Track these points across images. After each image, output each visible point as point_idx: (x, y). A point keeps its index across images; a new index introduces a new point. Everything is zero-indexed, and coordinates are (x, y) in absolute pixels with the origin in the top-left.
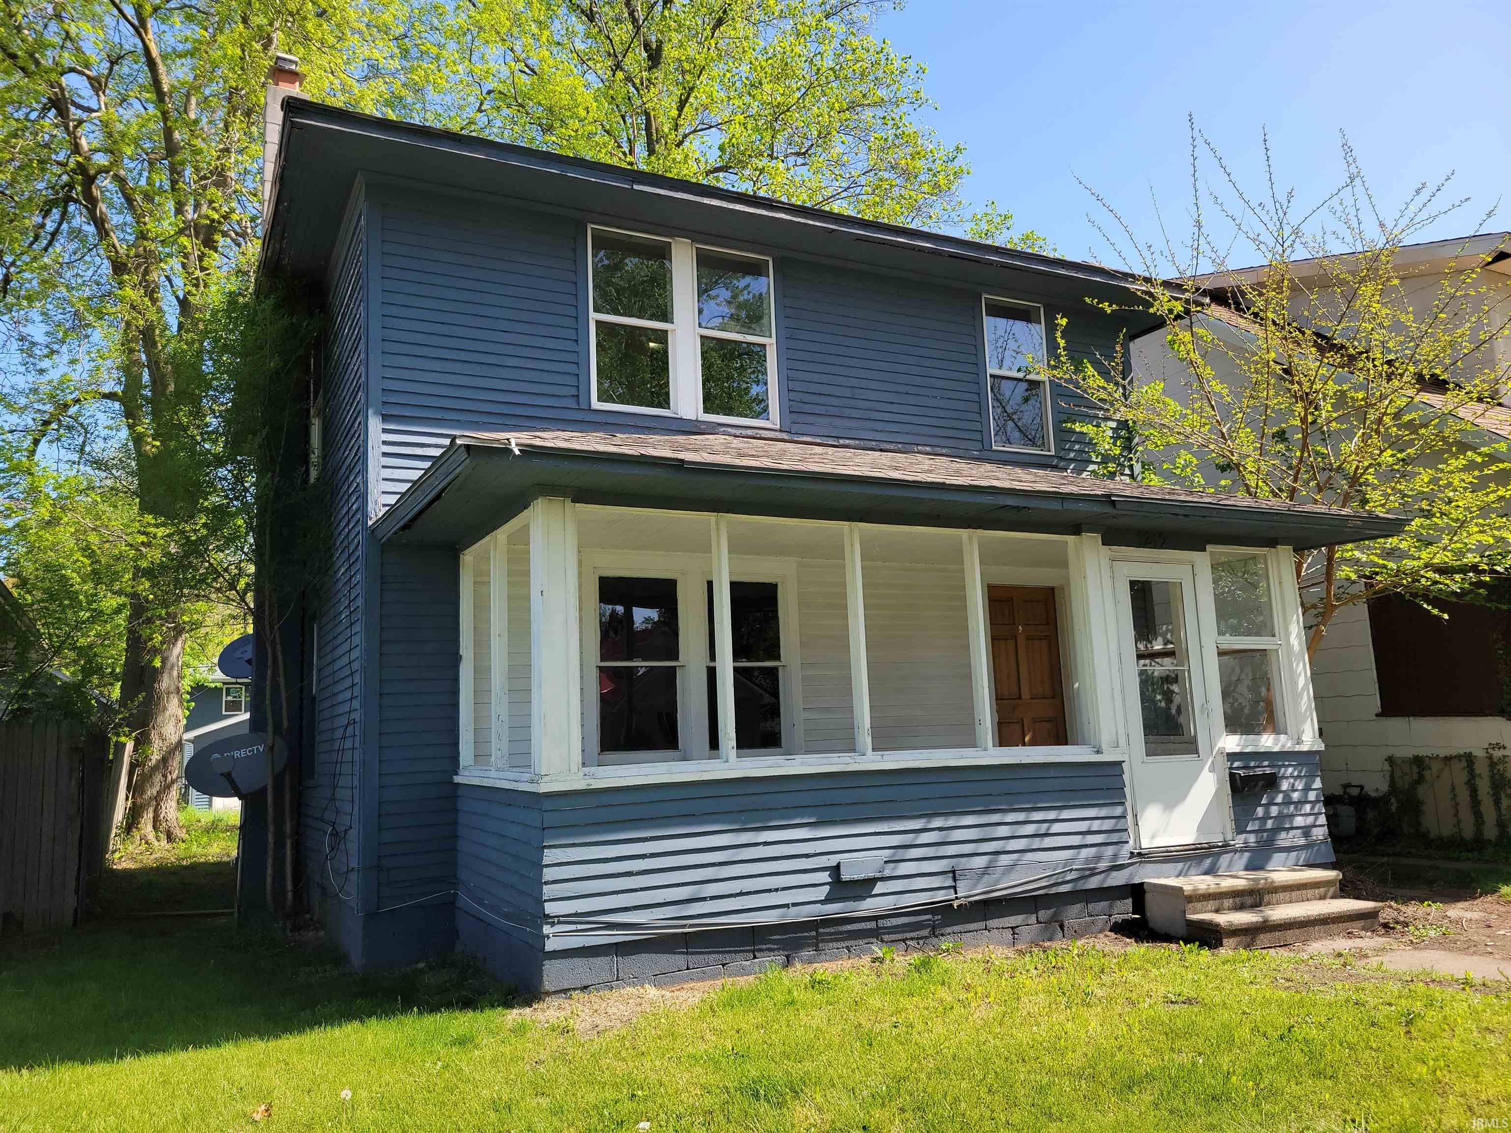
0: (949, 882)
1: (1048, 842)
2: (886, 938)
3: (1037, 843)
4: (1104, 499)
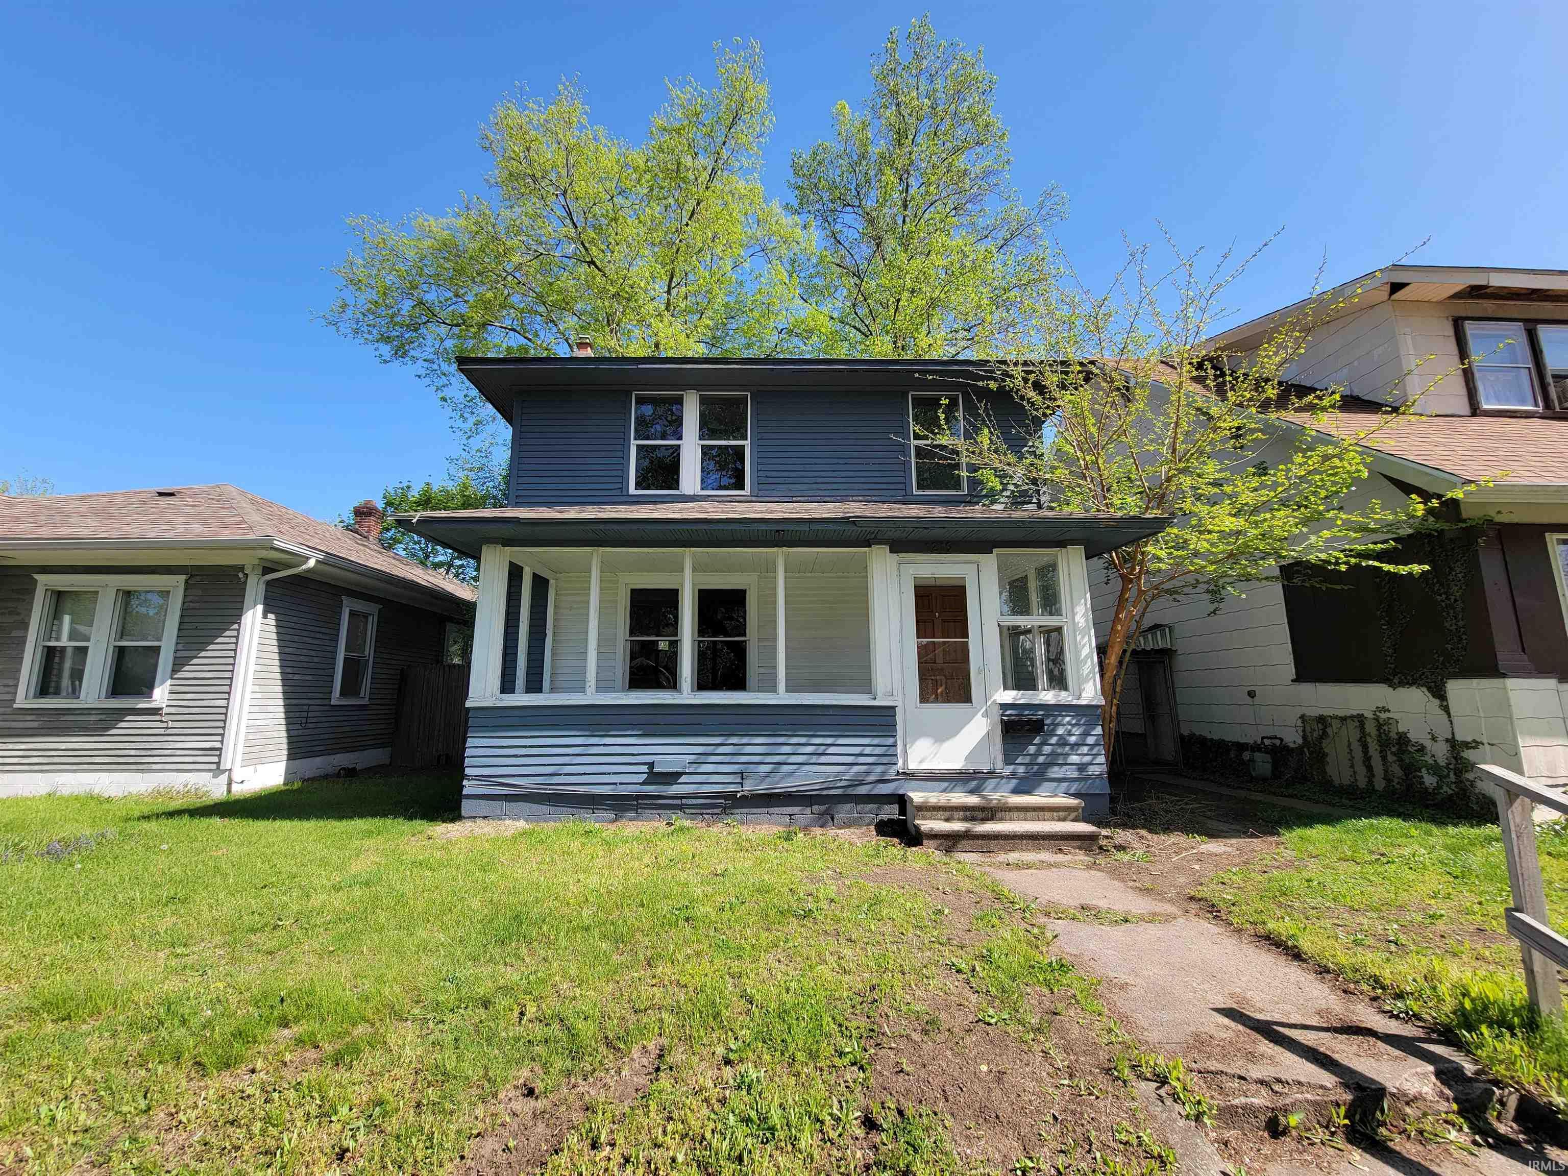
0: (739, 780)
1: (823, 759)
2: (687, 811)
3: (814, 759)
4: (845, 520)
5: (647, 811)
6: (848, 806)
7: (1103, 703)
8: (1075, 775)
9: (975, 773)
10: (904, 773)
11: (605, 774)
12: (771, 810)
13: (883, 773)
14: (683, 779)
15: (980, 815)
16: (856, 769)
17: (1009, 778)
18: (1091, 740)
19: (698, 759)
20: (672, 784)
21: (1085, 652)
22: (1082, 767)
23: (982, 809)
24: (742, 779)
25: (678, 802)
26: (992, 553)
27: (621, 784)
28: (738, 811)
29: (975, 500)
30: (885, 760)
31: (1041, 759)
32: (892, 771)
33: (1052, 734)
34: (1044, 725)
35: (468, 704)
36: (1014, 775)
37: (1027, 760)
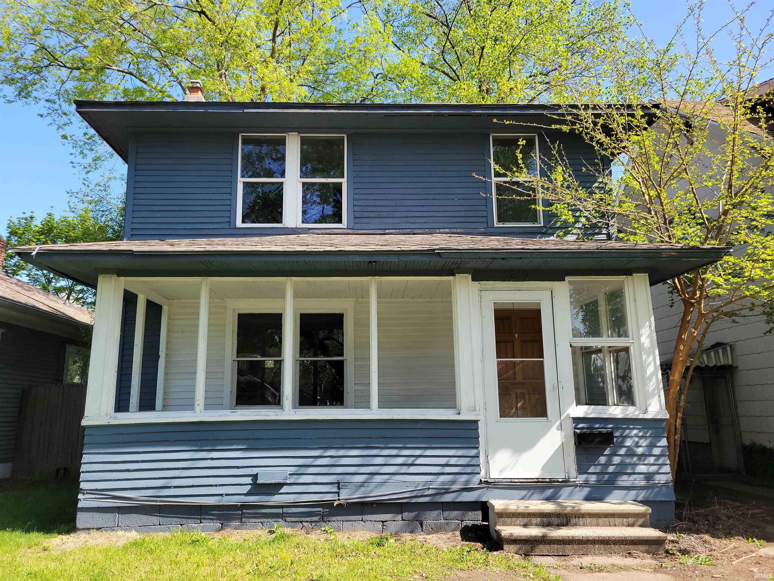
0: (336, 490)
1: (413, 469)
2: (288, 519)
3: (404, 469)
4: (431, 253)
5: (250, 520)
6: (434, 513)
7: (668, 417)
8: (643, 483)
9: (551, 482)
10: (486, 482)
11: (212, 486)
12: (366, 517)
13: (467, 482)
14: (285, 489)
15: (556, 521)
16: (442, 478)
17: (581, 486)
18: (657, 451)
19: (298, 470)
20: (274, 495)
21: (650, 370)
22: (649, 476)
23: (558, 515)
24: (339, 489)
25: (280, 511)
26: (564, 280)
27: (227, 495)
28: (334, 518)
29: (550, 231)
30: (469, 470)
31: (611, 469)
32: (476, 479)
33: (621, 445)
34: (613, 437)
35: (84, 423)
36: (586, 484)
37: (598, 469)
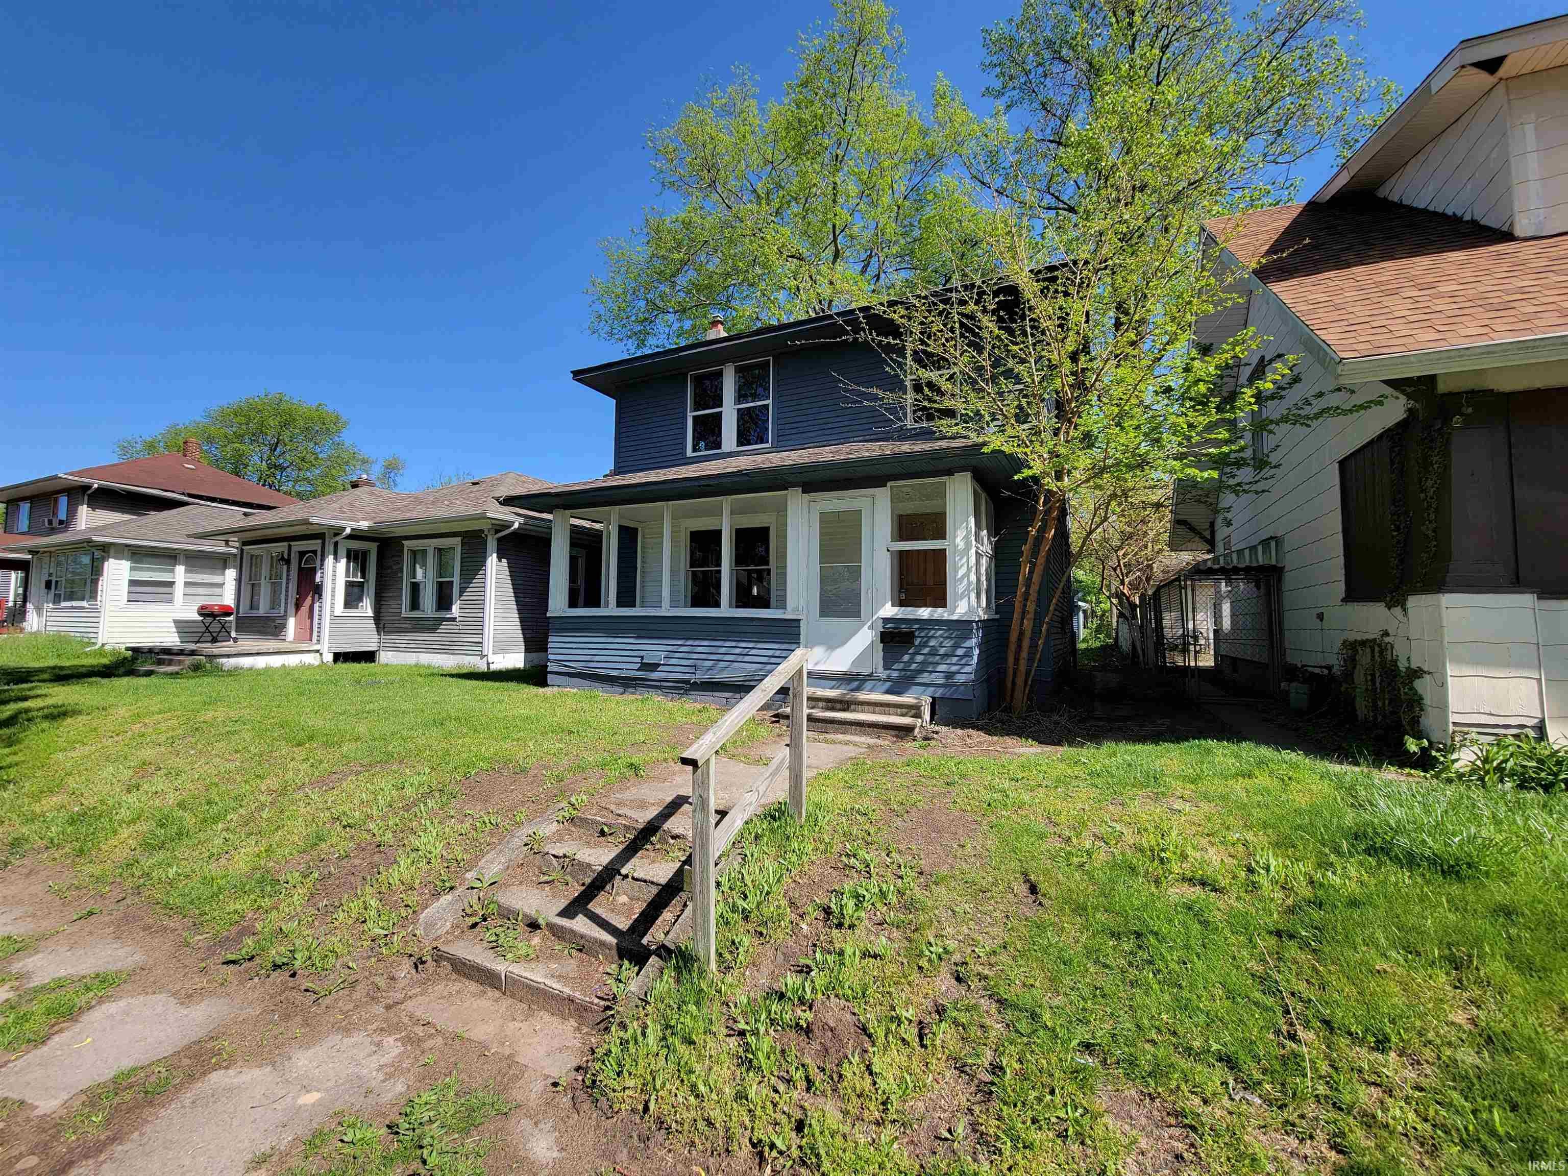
0: (693, 671)
1: (747, 659)
2: (663, 690)
3: (740, 658)
5: (640, 689)
8: (942, 681)
9: (857, 675)
11: (616, 662)
14: (661, 668)
16: (769, 667)
17: (885, 681)
18: (960, 652)
19: (668, 655)
20: (654, 672)
21: (962, 572)
22: (949, 675)
23: (840, 701)
25: (658, 684)
26: (886, 486)
27: (626, 669)
28: (692, 693)
31: (914, 666)
33: (925, 645)
34: (914, 636)
36: (888, 679)
37: (901, 666)
